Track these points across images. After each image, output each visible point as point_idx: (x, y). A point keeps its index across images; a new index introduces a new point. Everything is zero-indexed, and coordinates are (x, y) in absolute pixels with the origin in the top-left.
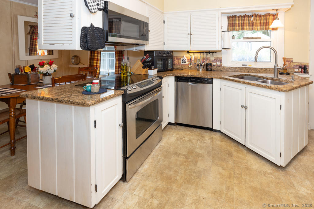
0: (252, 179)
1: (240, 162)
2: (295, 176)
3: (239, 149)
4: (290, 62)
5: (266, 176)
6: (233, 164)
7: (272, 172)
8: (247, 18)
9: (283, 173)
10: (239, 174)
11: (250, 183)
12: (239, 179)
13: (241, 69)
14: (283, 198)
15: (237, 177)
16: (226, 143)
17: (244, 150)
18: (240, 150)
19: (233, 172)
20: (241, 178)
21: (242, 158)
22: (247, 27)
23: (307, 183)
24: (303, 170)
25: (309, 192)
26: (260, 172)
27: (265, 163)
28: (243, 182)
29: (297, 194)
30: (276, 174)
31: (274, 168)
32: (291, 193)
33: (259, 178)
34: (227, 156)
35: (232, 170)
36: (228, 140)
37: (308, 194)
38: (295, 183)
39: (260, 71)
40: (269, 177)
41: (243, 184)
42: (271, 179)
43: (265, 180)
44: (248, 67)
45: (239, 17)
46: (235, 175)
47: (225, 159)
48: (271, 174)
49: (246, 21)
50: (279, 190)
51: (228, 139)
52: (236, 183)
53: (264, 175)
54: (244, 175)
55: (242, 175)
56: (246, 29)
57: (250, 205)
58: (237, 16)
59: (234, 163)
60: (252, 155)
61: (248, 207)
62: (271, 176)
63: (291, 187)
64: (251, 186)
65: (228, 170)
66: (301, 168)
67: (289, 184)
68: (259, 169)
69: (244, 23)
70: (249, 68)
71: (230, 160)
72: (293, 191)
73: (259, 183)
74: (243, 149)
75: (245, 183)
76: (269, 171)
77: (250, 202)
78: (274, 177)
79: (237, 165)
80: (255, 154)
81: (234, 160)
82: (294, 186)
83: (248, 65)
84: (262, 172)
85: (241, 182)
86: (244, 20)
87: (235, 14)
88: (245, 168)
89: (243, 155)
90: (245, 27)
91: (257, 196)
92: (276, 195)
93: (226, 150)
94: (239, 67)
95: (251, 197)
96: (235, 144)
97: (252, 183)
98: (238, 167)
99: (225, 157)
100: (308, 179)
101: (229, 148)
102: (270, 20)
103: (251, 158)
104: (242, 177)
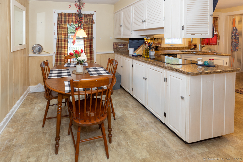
70: (175, 47)
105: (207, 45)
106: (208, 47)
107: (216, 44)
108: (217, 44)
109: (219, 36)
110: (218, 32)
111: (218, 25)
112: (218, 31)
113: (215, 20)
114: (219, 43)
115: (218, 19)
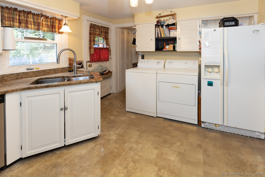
0: (91, 160)
1: (72, 161)
2: (105, 135)
3: (58, 155)
4: (72, 61)
5: (95, 149)
6: (67, 168)
7: (95, 144)
8: (31, 16)
9: (99, 139)
10: (81, 167)
11: (93, 163)
12: (84, 170)
13: (27, 74)
14: (113, 149)
15: (82, 170)
16: (39, 163)
17: (64, 151)
18: (60, 154)
19: (75, 172)
20: (85, 168)
21: (69, 157)
22: (33, 26)
23: (112, 133)
24: (104, 129)
25: (116, 135)
26: (90, 151)
27: (86, 144)
28: (89, 168)
29: (114, 141)
30: (98, 143)
31: (93, 141)
32: (112, 144)
33: (93, 155)
34: (55, 169)
35: (72, 172)
36: (38, 159)
37: (116, 137)
38: (108, 138)
39: (49, 73)
40: (97, 148)
41: (90, 169)
42: (99, 148)
43: (97, 151)
44: (34, 70)
45: (20, 12)
46: (79, 171)
47: (56, 174)
48: (96, 145)
49: (31, 19)
50: (107, 148)
51: (36, 158)
52: (86, 174)
53: (94, 150)
54: (84, 164)
55: (83, 165)
56: (30, 28)
57: (106, 172)
58: (18, 9)
59: (68, 166)
60: (73, 148)
61: (106, 174)
62: (97, 146)
63: (109, 141)
64: (95, 164)
65: (70, 176)
66: (103, 129)
67: (107, 140)
68: (87, 151)
69: (27, 20)
70: (36, 71)
71: (62, 169)
72: (111, 142)
73: (96, 157)
74: (62, 151)
75: (91, 166)
76: (93, 145)
77: (105, 171)
78: (99, 146)
79: (72, 164)
80: (74, 145)
81: (65, 165)
82: (110, 139)
83: (35, 68)
84: (91, 150)
85: (88, 169)
86: (27, 17)
87: (16, 7)
88: (79, 159)
89: (67, 155)
90: (30, 26)
91: (103, 164)
92: (109, 152)
93: (48, 167)
94: (23, 73)
95: (102, 168)
96: (50, 155)
97: (94, 162)
98: (74, 164)
99: (55, 172)
100: (110, 131)
101: (48, 163)
102: (56, 23)
103: (75, 151)
104: (85, 166)
105: (98, 62)
106: (99, 64)
107: (108, 60)
108: (110, 59)
109: (110, 50)
110: (109, 46)
111: (109, 37)
112: (109, 44)
113: (106, 31)
114: (111, 58)
115: (110, 30)
